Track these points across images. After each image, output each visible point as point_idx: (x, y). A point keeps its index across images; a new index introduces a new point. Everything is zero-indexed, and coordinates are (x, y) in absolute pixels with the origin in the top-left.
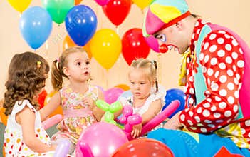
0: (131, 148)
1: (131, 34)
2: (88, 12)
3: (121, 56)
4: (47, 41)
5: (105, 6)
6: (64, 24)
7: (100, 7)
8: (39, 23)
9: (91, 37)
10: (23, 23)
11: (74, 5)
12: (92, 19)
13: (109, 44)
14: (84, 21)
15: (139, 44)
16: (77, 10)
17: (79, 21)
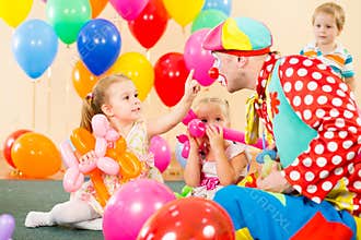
0: (174, 210)
1: (167, 61)
2: (109, 29)
3: (153, 91)
4: (49, 69)
5: (133, 22)
6: (75, 44)
7: (125, 23)
8: (40, 43)
9: (112, 64)
10: (17, 43)
11: (90, 18)
12: (115, 38)
13: (136, 74)
14: (104, 41)
15: (178, 74)
16: (93, 26)
17: (97, 41)
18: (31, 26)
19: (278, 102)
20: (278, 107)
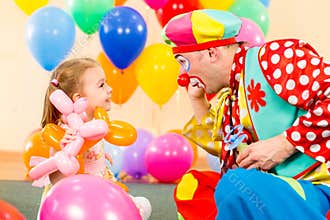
2: (134, 17)
5: (161, 11)
6: (96, 36)
8: (55, 32)
10: (30, 31)
11: (113, 6)
12: (140, 28)
13: (163, 67)
14: (128, 31)
16: (117, 14)
17: (120, 31)
18: (46, 14)
19: (263, 94)
20: (264, 99)
